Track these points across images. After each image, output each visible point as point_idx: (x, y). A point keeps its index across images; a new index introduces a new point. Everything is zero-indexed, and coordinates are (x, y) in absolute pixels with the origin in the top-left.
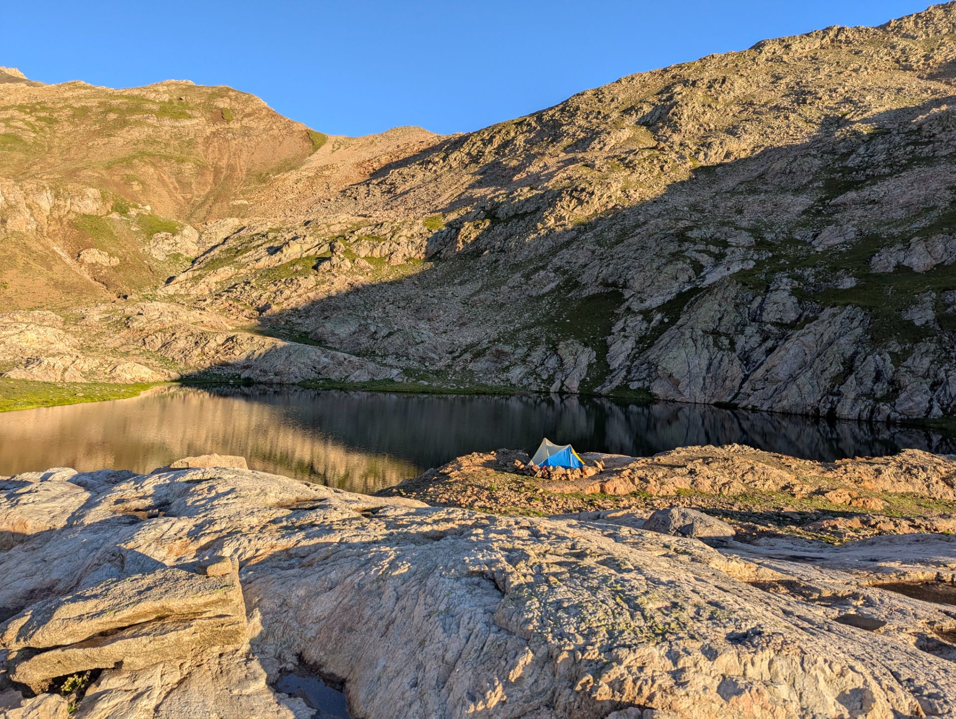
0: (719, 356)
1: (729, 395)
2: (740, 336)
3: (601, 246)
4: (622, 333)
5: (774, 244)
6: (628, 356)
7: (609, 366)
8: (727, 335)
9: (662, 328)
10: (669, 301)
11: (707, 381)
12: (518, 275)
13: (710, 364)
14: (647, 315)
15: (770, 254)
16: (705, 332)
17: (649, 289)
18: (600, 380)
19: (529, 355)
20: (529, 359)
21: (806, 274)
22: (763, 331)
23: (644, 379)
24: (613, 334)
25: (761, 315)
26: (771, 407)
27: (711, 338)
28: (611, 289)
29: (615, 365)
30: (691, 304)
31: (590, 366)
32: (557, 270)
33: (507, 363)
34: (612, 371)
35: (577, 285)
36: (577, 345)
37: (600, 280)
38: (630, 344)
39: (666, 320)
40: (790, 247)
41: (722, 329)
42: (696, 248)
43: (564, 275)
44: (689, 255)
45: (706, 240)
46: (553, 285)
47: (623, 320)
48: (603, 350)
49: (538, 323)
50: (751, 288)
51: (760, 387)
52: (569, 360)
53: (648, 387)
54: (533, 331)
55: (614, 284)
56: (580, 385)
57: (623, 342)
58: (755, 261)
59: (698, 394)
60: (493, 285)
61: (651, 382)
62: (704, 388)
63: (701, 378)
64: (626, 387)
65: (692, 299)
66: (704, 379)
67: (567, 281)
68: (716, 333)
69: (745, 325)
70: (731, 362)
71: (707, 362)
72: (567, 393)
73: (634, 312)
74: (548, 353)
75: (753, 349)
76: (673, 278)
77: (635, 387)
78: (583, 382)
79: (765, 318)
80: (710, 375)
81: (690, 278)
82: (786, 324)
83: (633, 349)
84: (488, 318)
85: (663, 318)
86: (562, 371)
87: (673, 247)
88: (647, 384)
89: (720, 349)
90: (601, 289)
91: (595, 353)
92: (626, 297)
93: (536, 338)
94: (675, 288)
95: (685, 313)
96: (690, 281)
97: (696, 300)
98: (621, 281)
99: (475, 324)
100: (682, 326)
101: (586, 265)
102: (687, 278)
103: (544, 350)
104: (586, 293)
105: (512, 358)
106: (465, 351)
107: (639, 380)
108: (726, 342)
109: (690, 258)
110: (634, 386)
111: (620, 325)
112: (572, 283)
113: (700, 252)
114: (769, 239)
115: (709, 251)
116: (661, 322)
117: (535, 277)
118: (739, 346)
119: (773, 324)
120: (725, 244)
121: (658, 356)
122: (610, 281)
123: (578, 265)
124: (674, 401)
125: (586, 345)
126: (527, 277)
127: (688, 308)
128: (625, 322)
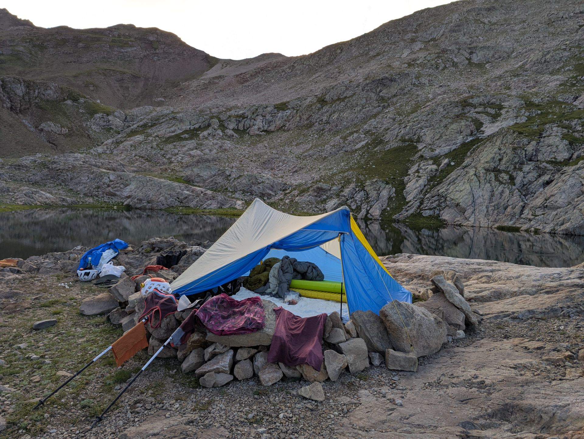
0: (500, 189)
1: (511, 220)
2: (519, 172)
3: (400, 115)
4: (416, 174)
5: (541, 105)
6: (421, 191)
7: (406, 199)
8: (507, 172)
9: (449, 169)
10: (455, 149)
11: (490, 209)
12: (338, 137)
13: (492, 196)
14: (436, 160)
15: (539, 112)
16: (487, 170)
17: (438, 141)
18: (398, 209)
19: (342, 191)
20: (342, 194)
21: (573, 123)
22: (539, 168)
23: (435, 208)
24: (409, 175)
25: (536, 155)
26: (554, 229)
27: (493, 174)
28: (407, 143)
29: (409, 198)
30: (474, 150)
31: (390, 199)
32: (367, 133)
33: (325, 197)
34: (408, 203)
35: (381, 142)
36: (380, 183)
37: (399, 138)
38: (422, 181)
39: (453, 164)
40: (555, 107)
41: (502, 167)
42: (476, 110)
43: (371, 136)
44: (471, 116)
45: (484, 105)
46: (363, 143)
47: (417, 164)
48: (401, 186)
49: (351, 168)
50: (526, 136)
51: (540, 213)
52: (373, 194)
53: (438, 215)
54: (346, 174)
55: (411, 140)
56: (382, 214)
57: (417, 181)
58: (527, 117)
59: (482, 219)
60: (319, 145)
61: (440, 211)
62: (487, 214)
63: (484, 207)
64: (420, 214)
65: (474, 147)
66: (487, 207)
67: (374, 140)
68: (496, 171)
69: (522, 163)
70: (512, 192)
71: (489, 194)
72: (371, 219)
73: (426, 159)
74: (357, 189)
75: (530, 183)
76: (457, 133)
77: (427, 215)
78: (384, 211)
79: (540, 157)
80: (493, 204)
81: (472, 132)
82: (560, 162)
83: (425, 186)
84: (314, 167)
85: (450, 162)
86: (368, 203)
87: (456, 110)
88: (437, 212)
89: (501, 183)
90: (400, 144)
91: (394, 189)
92: (420, 148)
93: (348, 179)
94: (460, 139)
95: (469, 157)
96: (471, 134)
97: (478, 147)
98: (416, 137)
99: (304, 171)
100: (466, 167)
101: (388, 129)
102: (470, 132)
103: (354, 187)
104: (388, 147)
105: (329, 193)
106: (295, 189)
107: (430, 209)
108: (506, 177)
109: (471, 118)
110: (427, 213)
111: (415, 168)
112: (378, 141)
113: (479, 113)
114: (537, 102)
115: (487, 112)
116: (448, 165)
117: (350, 138)
118: (518, 181)
119: (548, 162)
120: (501, 107)
121: (447, 190)
122: (407, 138)
123: (382, 129)
124: (460, 225)
125: (387, 183)
126: (345, 138)
127: (471, 153)
128: (419, 166)
